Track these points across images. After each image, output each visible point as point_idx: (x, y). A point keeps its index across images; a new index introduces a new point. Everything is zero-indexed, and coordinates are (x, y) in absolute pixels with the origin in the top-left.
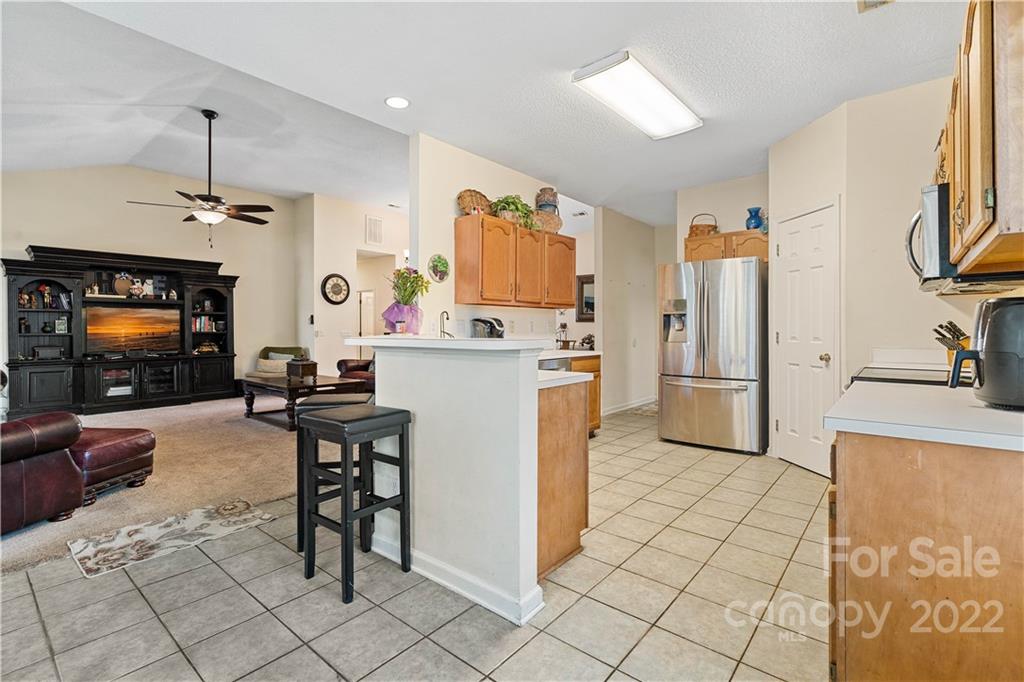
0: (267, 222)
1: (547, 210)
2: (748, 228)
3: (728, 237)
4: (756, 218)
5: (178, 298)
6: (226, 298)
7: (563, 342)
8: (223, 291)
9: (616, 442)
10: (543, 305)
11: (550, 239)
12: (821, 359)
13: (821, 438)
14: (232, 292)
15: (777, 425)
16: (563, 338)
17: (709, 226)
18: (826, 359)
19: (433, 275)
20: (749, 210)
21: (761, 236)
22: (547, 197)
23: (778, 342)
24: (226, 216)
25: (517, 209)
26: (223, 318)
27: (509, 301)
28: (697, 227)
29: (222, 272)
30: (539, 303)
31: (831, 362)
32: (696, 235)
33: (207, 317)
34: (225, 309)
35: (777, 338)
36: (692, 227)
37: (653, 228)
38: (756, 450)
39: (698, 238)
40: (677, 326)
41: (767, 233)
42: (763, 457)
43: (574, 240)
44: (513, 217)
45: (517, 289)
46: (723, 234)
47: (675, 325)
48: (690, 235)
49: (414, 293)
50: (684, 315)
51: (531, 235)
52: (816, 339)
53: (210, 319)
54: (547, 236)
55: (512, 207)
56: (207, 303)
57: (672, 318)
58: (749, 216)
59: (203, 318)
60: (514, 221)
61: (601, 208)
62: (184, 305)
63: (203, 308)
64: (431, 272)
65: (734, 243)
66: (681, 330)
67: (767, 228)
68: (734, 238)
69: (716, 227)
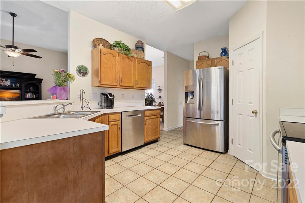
0: (42, 58)
1: (139, 49)
2: (221, 56)
3: (213, 60)
4: (225, 52)
5: (20, 86)
6: (39, 86)
7: (159, 102)
8: (37, 84)
9: (165, 145)
10: (135, 88)
11: (138, 61)
12: (253, 113)
13: (252, 150)
14: (41, 85)
15: (232, 141)
16: (160, 101)
17: (206, 56)
18: (255, 113)
19: (79, 74)
20: (222, 49)
21: (226, 59)
22: (139, 44)
23: (233, 104)
24: (20, 54)
25: (120, 47)
26: (38, 93)
27: (117, 86)
28: (201, 57)
29: (36, 77)
30: (133, 87)
31: (258, 114)
32: (201, 60)
33: (31, 93)
34: (38, 91)
35: (232, 102)
36: (199, 57)
37: (189, 61)
38: (223, 152)
39: (202, 61)
40: (191, 97)
41: (228, 58)
42: (226, 155)
43: (151, 62)
44: (119, 50)
45: (121, 81)
46: (211, 59)
47: (190, 97)
48: (198, 60)
49: (66, 81)
50: (194, 92)
51: (128, 58)
52: (250, 103)
53: (32, 94)
54: (137, 60)
55: (118, 45)
56: (31, 88)
57: (189, 94)
58: (222, 51)
59: (30, 93)
60: (119, 52)
61: (167, 52)
62: (21, 89)
63: (30, 89)
64: (78, 73)
65: (215, 62)
66: (193, 98)
67: (228, 55)
68: (215, 60)
69: (208, 57)
